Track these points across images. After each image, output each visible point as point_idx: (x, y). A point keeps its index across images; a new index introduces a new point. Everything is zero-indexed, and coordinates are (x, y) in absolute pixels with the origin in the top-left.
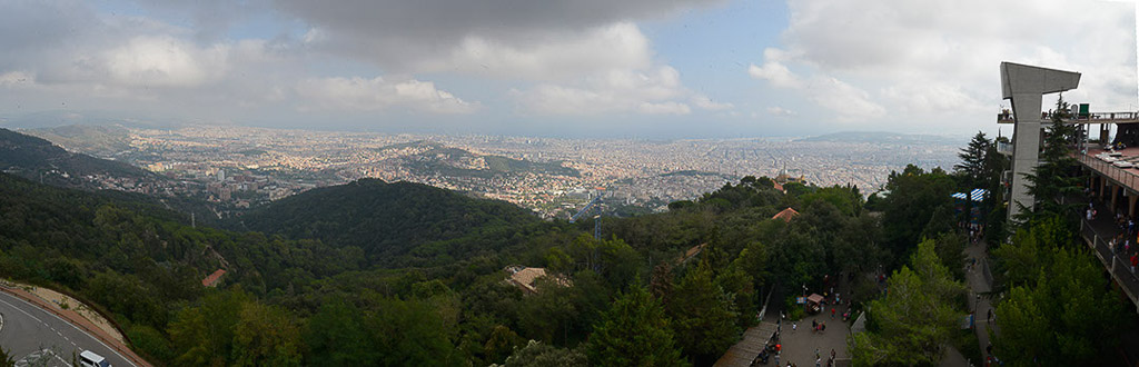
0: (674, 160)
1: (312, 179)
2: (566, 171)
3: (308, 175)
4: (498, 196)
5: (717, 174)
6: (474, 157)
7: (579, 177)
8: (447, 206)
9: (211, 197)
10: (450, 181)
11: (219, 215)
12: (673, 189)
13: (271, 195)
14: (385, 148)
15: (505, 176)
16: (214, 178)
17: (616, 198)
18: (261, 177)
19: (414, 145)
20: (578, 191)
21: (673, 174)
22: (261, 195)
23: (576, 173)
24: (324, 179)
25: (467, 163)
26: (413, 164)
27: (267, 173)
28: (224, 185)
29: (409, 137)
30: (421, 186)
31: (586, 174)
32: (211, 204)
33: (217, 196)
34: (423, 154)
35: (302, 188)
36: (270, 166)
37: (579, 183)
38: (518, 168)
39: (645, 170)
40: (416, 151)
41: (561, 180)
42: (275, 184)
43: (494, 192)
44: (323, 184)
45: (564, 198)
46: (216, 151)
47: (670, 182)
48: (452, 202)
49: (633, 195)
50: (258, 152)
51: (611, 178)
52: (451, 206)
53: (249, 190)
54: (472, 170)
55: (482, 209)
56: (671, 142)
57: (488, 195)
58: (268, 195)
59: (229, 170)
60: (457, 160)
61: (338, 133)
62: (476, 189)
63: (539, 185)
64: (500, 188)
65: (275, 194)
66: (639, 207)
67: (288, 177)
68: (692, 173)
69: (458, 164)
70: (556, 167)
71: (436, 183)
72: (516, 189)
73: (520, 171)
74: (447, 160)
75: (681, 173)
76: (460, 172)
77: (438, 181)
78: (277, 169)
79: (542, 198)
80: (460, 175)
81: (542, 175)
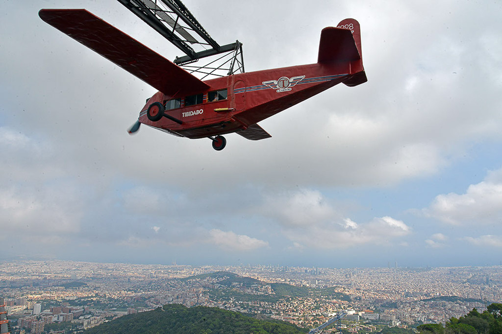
0: (434, 287)
1: (125, 307)
2: (338, 296)
3: (122, 304)
4: (282, 317)
6: (262, 284)
7: (350, 301)
8: (235, 327)
10: (242, 306)
12: (436, 314)
13: (85, 324)
14: (189, 278)
15: (288, 300)
16: (29, 311)
17: (382, 320)
18: (78, 307)
19: (214, 275)
20: (348, 313)
21: (434, 299)
22: (75, 325)
23: (347, 298)
24: (135, 307)
25: (257, 290)
26: (214, 294)
27: (84, 303)
28: (38, 319)
30: (216, 311)
31: (356, 298)
34: (221, 283)
35: (115, 316)
36: (88, 297)
37: (350, 306)
38: (302, 292)
39: (407, 295)
40: (215, 280)
41: (334, 304)
42: (90, 313)
43: (279, 314)
44: (133, 311)
45: (337, 319)
46: (36, 284)
47: (432, 307)
48: (241, 323)
49: (398, 318)
50: (78, 284)
51: (377, 301)
52: (240, 326)
53: (64, 322)
54: (261, 295)
55: (265, 329)
56: (429, 269)
57: (273, 317)
58: (82, 324)
59: (47, 304)
60: (248, 287)
61: (151, 266)
62: (263, 312)
63: (317, 308)
64: (283, 311)
65: (89, 323)
66: (403, 329)
67: (104, 307)
68: (453, 299)
69: (249, 291)
70: (330, 292)
71: (230, 307)
72: (297, 311)
73: (300, 296)
74: (240, 288)
75: (442, 298)
76: (251, 297)
77: (232, 306)
78: (94, 299)
79: (318, 319)
80: (251, 300)
81: (318, 299)
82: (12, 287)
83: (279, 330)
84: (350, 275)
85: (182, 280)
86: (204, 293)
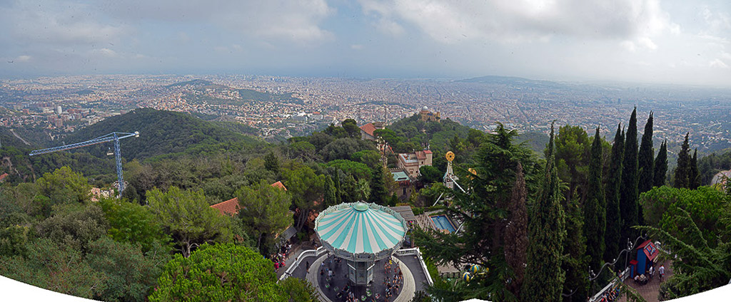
0: (370, 94)
1: (120, 109)
2: (294, 100)
3: (117, 105)
5: (398, 104)
6: (232, 90)
7: (303, 104)
9: (50, 126)
10: (212, 109)
11: (52, 138)
12: (366, 114)
13: (90, 121)
14: (173, 85)
15: (252, 104)
16: (55, 112)
17: (325, 120)
18: (87, 109)
19: (193, 82)
20: (300, 115)
21: (367, 103)
22: (83, 123)
23: (301, 102)
25: (227, 95)
26: (189, 98)
27: (91, 106)
28: (59, 117)
29: (192, 77)
31: (308, 102)
32: (48, 131)
33: (54, 125)
36: (95, 101)
37: (302, 109)
38: (264, 97)
40: (192, 87)
41: (290, 107)
42: (95, 114)
43: (243, 116)
45: (289, 120)
46: (60, 92)
47: (365, 109)
49: (337, 118)
50: (88, 92)
51: (325, 105)
53: (76, 119)
54: (229, 100)
56: (370, 80)
57: (238, 118)
58: (88, 122)
60: (220, 93)
62: (230, 114)
63: (275, 110)
64: (247, 113)
65: (93, 121)
67: (105, 108)
69: (221, 96)
70: (287, 97)
71: (202, 110)
72: (258, 113)
73: (262, 100)
74: (213, 93)
75: (373, 102)
76: (220, 101)
77: (204, 109)
78: (99, 103)
79: (274, 120)
80: (219, 104)
81: (277, 103)
82: (46, 94)
83: (214, 132)
84: (306, 83)
85: (166, 87)
86: (182, 97)
